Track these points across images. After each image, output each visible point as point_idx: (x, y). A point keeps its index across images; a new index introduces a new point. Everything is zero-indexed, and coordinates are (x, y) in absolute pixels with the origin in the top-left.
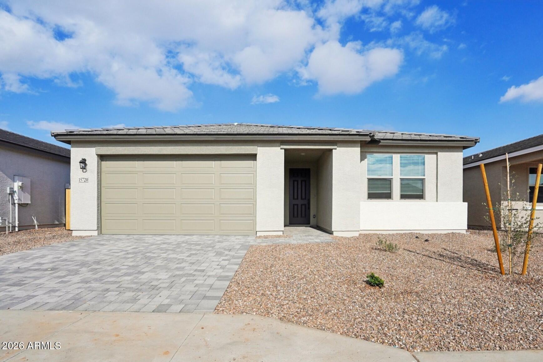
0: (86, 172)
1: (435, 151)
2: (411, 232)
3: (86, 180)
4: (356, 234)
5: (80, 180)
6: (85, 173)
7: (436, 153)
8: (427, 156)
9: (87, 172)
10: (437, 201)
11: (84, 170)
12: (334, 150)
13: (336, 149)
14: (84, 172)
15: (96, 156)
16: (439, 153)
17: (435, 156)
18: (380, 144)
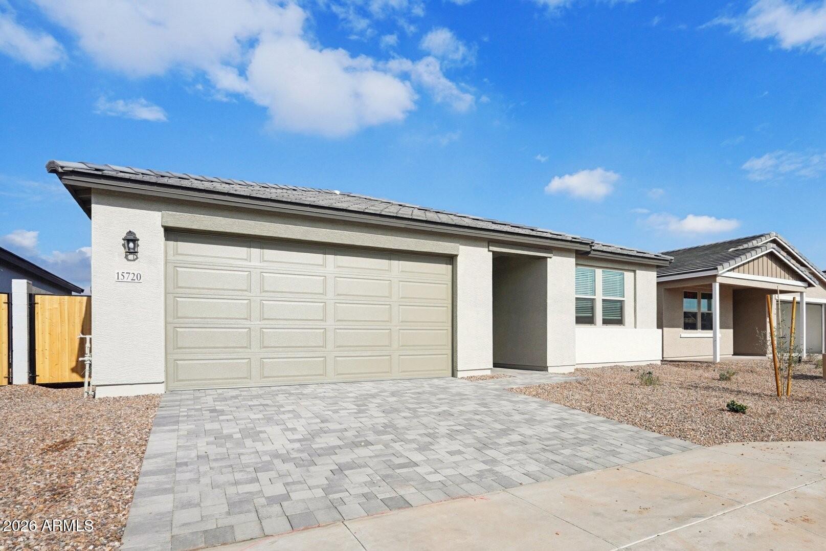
0: (134, 260)
1: (634, 269)
2: (615, 364)
3: (135, 278)
4: (572, 369)
5: (121, 277)
6: (132, 263)
7: (634, 271)
8: (626, 273)
9: (136, 261)
10: (635, 327)
11: (131, 257)
12: (548, 259)
13: (551, 258)
14: (128, 260)
15: (162, 230)
16: (637, 272)
17: (632, 274)
18: (590, 255)
